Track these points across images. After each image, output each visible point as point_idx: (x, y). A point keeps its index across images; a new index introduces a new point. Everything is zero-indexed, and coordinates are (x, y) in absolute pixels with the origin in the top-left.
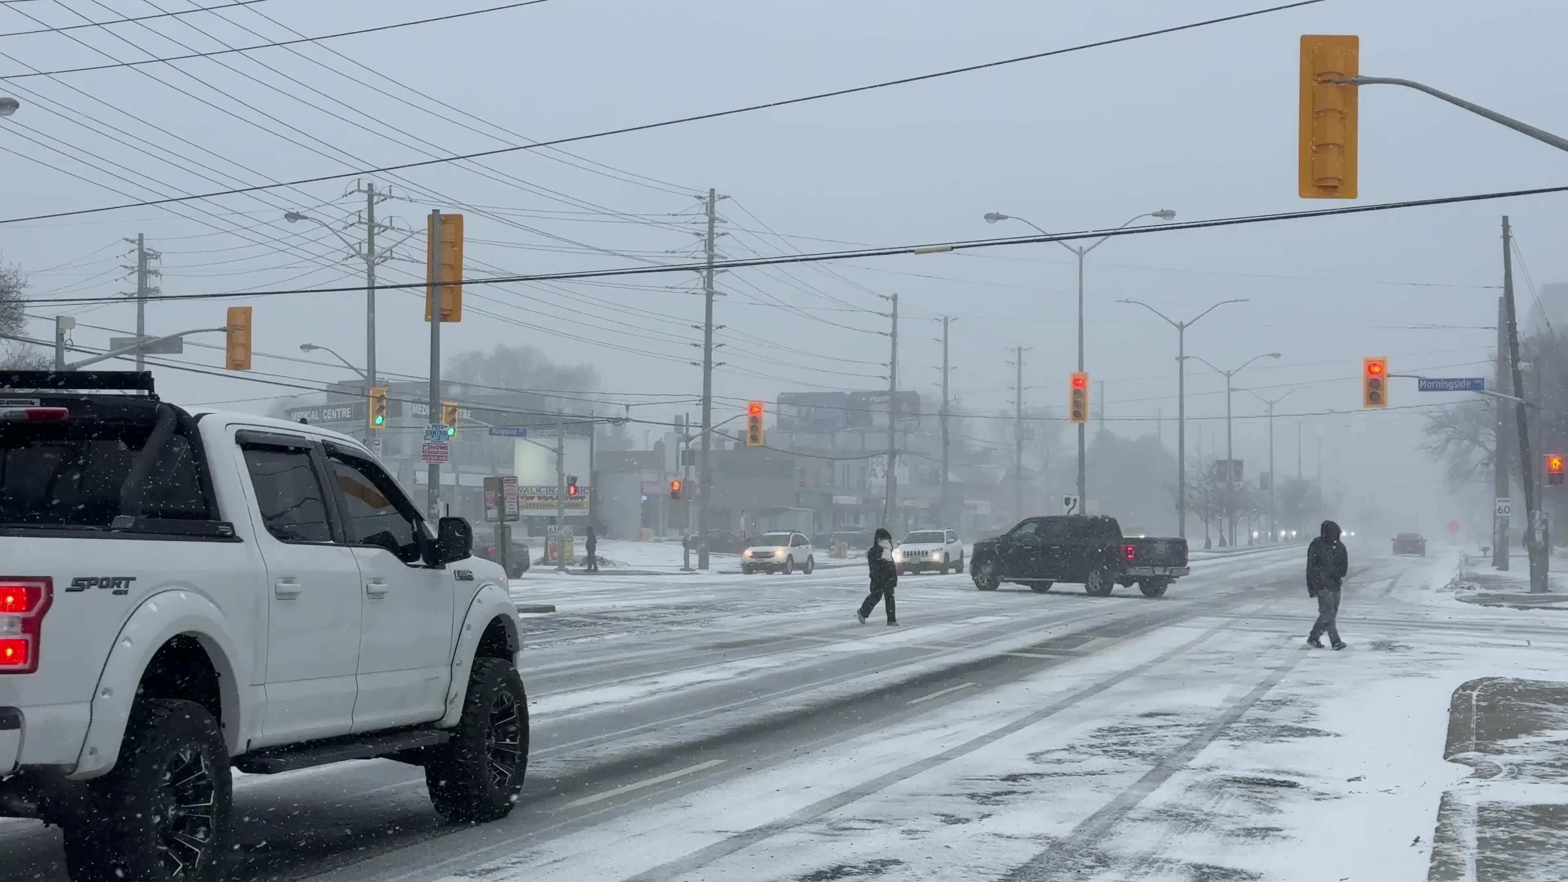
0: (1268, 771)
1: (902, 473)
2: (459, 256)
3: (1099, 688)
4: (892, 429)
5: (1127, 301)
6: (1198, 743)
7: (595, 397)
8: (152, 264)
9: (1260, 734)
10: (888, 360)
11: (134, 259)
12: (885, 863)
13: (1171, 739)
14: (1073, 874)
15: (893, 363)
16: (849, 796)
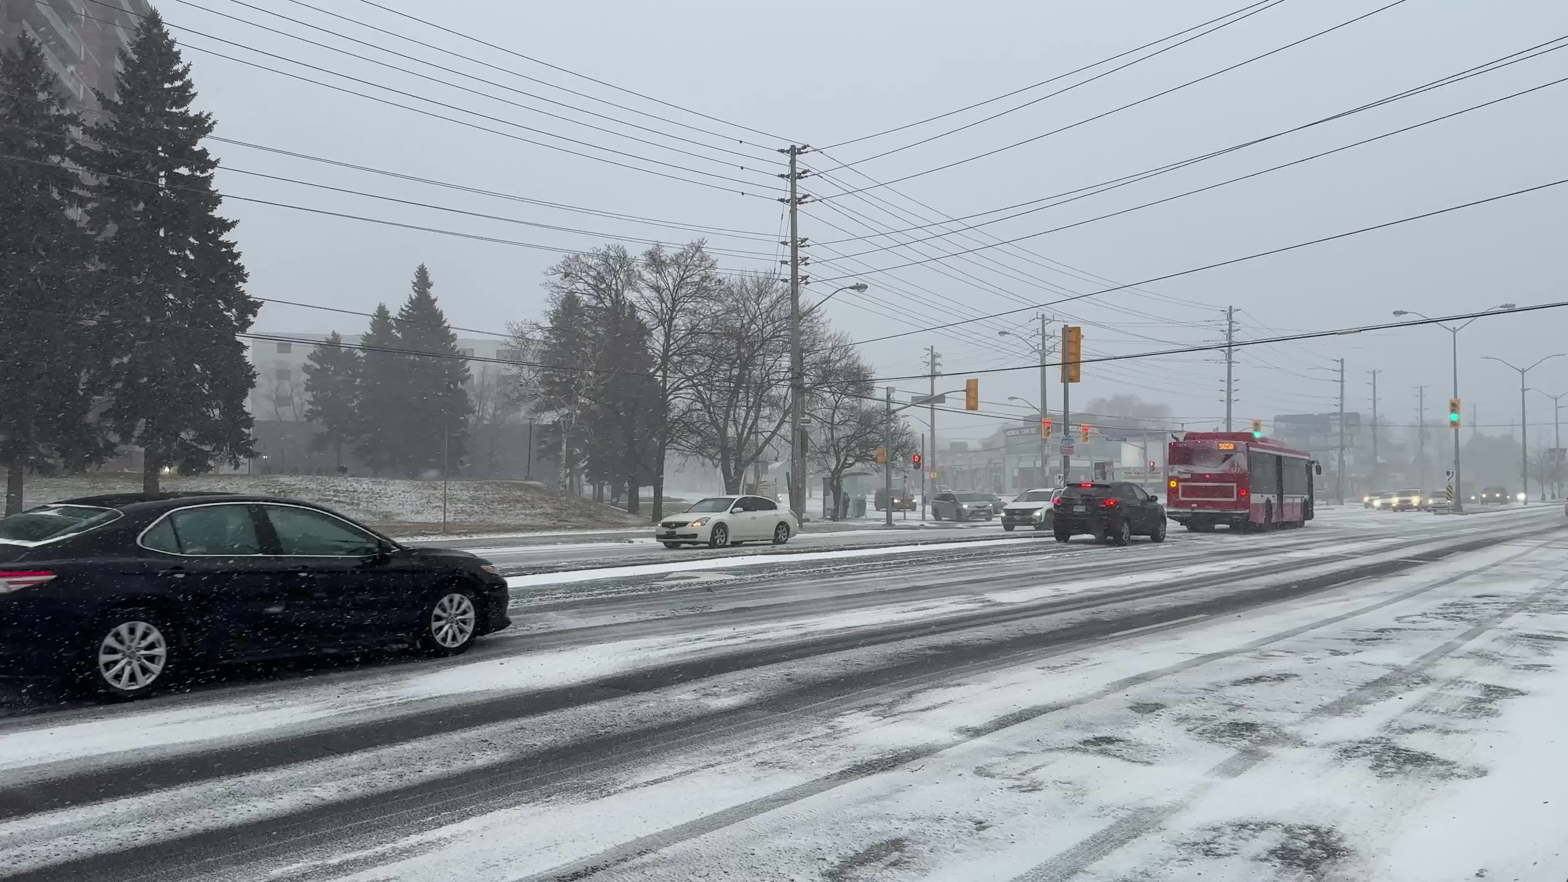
0: (1550, 631)
1: (1349, 459)
2: (1078, 347)
3: (1451, 580)
4: (1342, 433)
5: (1487, 358)
6: (1508, 613)
7: (1167, 420)
8: (937, 360)
9: (1551, 609)
10: (1339, 395)
11: (929, 358)
12: (1287, 676)
13: (1492, 610)
14: (1405, 686)
15: (1342, 397)
16: (1278, 637)
